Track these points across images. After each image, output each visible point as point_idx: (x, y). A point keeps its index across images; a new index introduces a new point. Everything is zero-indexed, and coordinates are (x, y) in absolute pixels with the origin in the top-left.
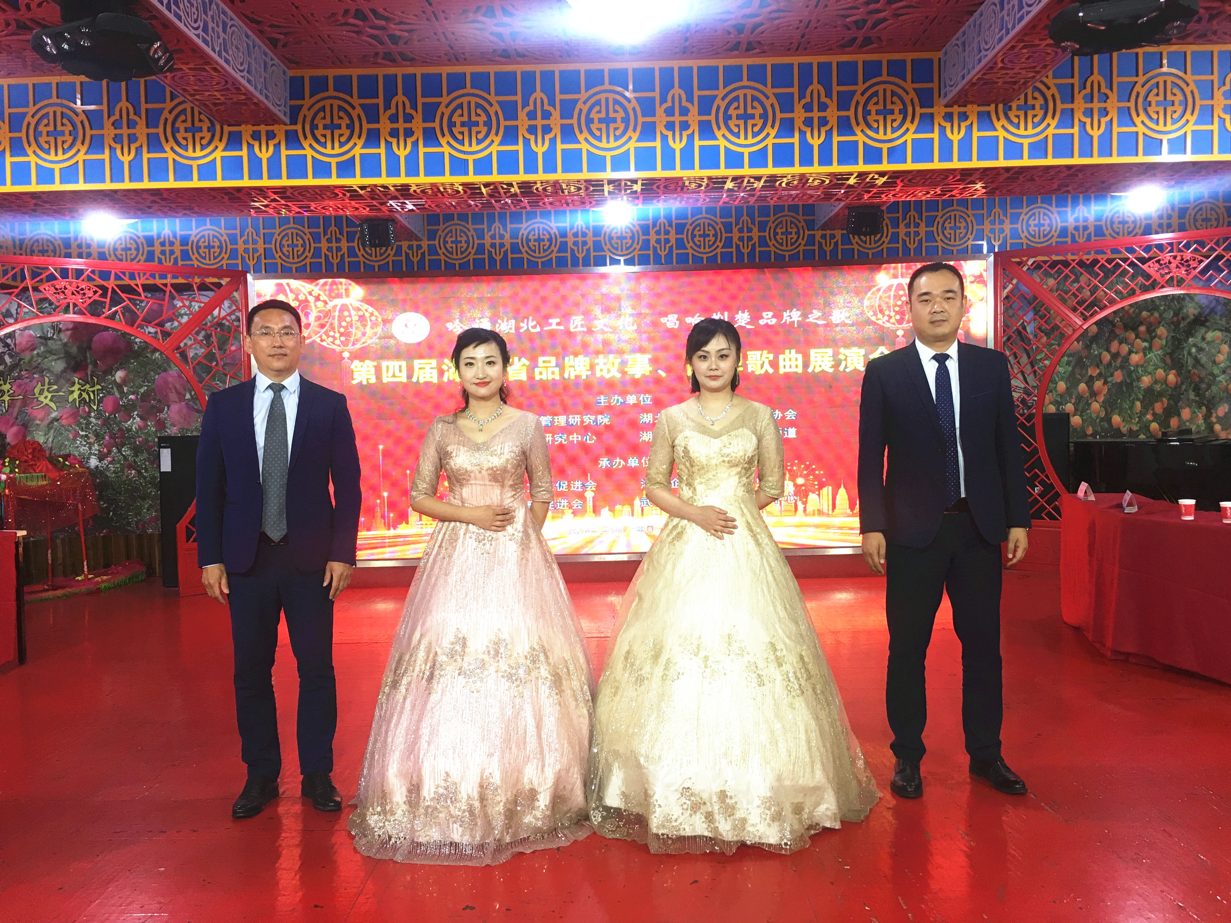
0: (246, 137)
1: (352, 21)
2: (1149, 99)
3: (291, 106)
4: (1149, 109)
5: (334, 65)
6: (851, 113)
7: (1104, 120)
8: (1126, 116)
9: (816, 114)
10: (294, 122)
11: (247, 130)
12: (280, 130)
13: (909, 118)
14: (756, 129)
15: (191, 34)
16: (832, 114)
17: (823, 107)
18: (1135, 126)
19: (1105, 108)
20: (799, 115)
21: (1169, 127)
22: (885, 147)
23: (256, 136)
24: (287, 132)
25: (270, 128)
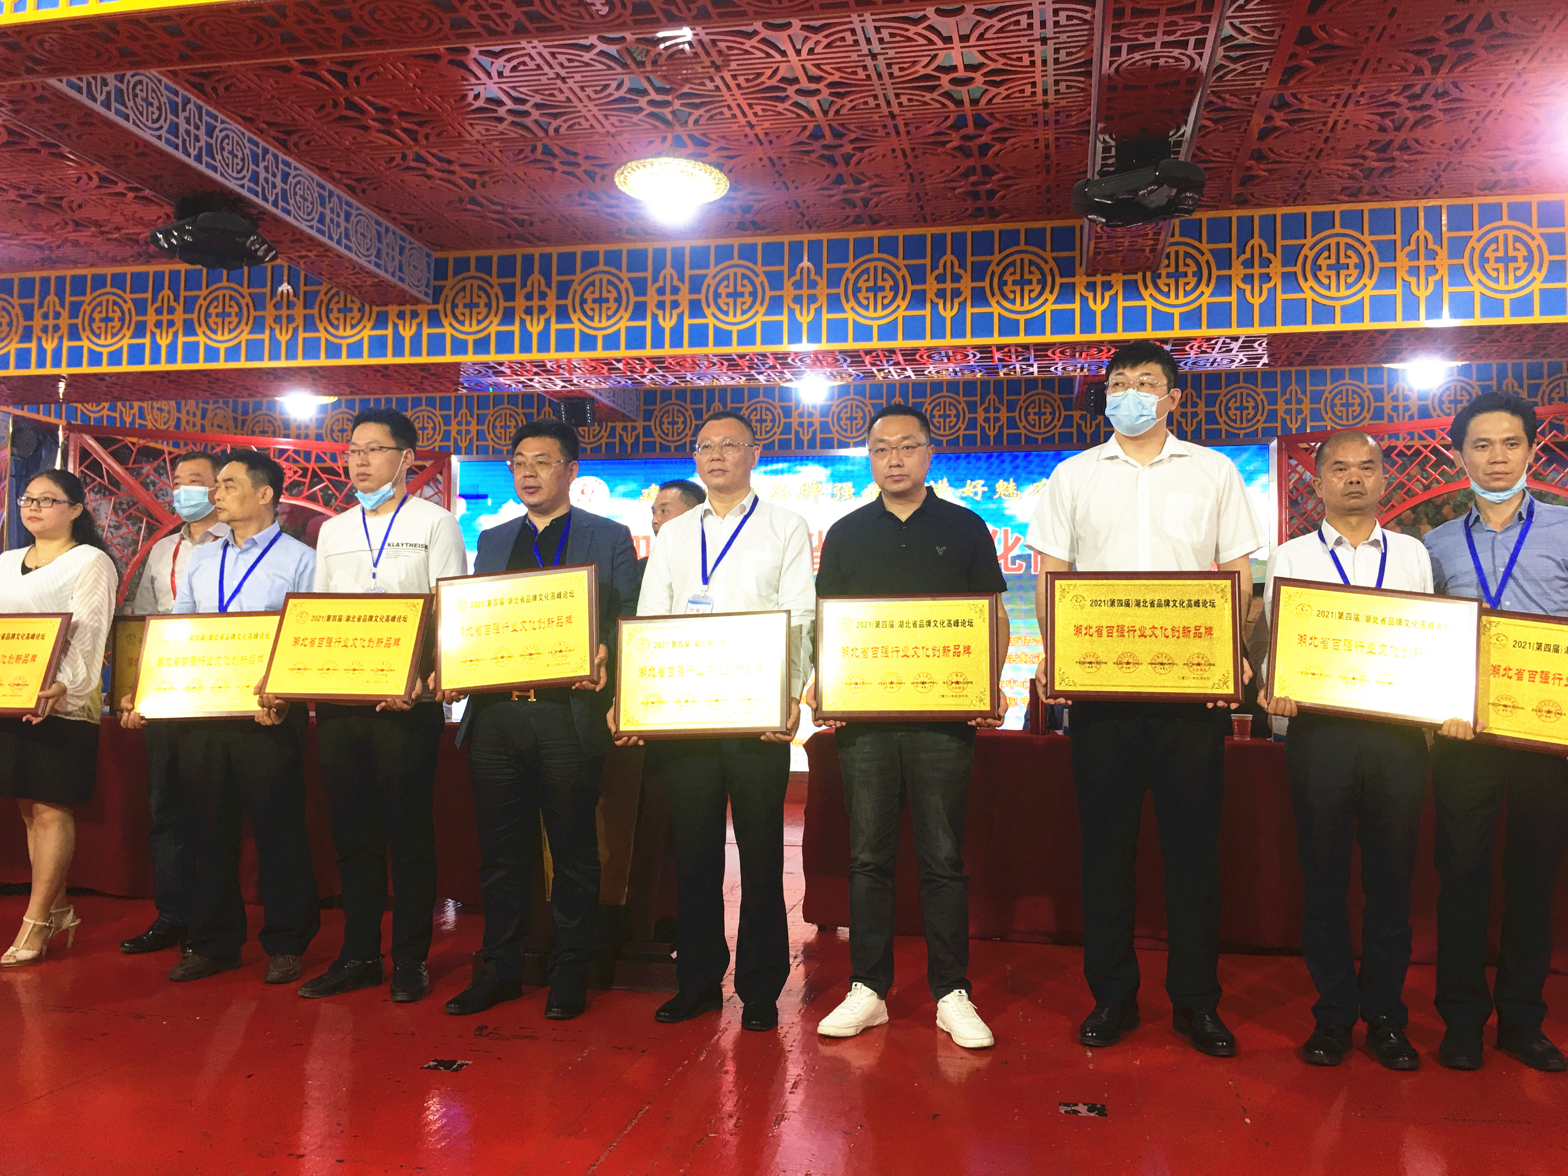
0: (392, 317)
1: (469, 207)
2: (1318, 263)
3: (435, 287)
4: (1318, 273)
5: (475, 247)
6: (986, 284)
7: (1266, 287)
8: (1291, 281)
9: (949, 286)
10: (436, 301)
11: (393, 310)
12: (423, 310)
13: (1048, 289)
14: (886, 302)
15: (303, 226)
16: (967, 285)
17: (956, 278)
18: (1303, 291)
19: (1268, 274)
20: (931, 286)
21: (1343, 292)
22: (1022, 318)
23: (401, 316)
24: (429, 311)
25: (414, 308)
